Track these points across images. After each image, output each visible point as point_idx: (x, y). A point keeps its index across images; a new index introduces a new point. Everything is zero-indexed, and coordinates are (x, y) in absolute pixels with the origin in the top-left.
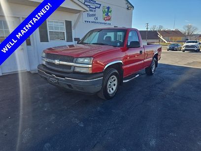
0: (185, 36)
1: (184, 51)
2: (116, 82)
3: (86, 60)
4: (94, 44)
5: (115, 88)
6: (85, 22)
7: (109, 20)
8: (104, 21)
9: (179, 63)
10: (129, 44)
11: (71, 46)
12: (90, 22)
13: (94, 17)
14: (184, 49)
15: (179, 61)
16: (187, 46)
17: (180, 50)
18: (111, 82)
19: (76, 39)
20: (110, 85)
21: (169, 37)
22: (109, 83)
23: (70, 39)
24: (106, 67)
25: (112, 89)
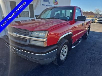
0: (96, 15)
1: (97, 23)
2: (66, 50)
3: (40, 34)
4: (48, 18)
5: (65, 54)
6: (42, 5)
7: (57, 4)
8: (54, 5)
9: (98, 30)
10: (76, 18)
11: (33, 20)
12: (45, 5)
13: (48, 2)
14: (97, 21)
15: (98, 29)
16: (99, 20)
17: (94, 22)
18: (63, 51)
19: (36, 16)
20: (62, 53)
21: (87, 15)
22: (62, 51)
23: (32, 16)
24: (60, 39)
25: (64, 56)
